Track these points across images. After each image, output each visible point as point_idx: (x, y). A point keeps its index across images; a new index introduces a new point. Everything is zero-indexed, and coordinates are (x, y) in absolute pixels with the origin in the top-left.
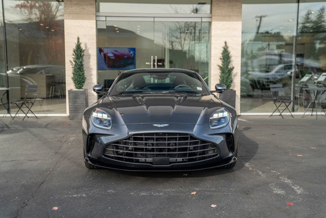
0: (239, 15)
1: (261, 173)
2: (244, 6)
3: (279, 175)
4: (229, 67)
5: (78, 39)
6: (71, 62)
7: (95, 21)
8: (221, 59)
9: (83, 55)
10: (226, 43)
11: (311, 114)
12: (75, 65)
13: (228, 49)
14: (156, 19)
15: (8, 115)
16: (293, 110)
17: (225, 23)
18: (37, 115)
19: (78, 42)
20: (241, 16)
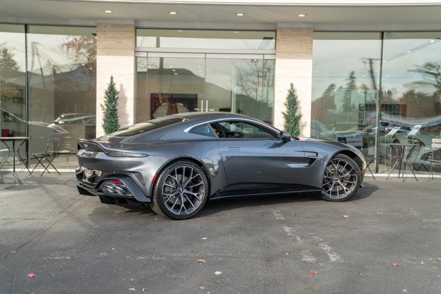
0: (308, 52)
2: (314, 41)
4: (296, 114)
5: (112, 78)
6: (102, 106)
7: (133, 58)
8: (286, 105)
9: (117, 98)
10: (292, 85)
11: (397, 175)
12: (107, 111)
13: (295, 93)
14: (208, 56)
15: (26, 170)
17: (291, 60)
18: (59, 170)
19: (112, 82)
20: (311, 53)
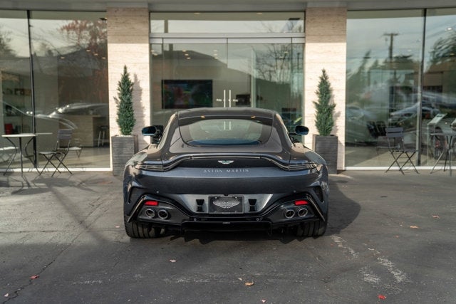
0: (340, 35)
1: (352, 252)
2: (349, 21)
3: (378, 255)
4: (329, 104)
5: (125, 68)
6: (115, 99)
7: (147, 45)
8: (317, 93)
9: (132, 90)
10: (324, 72)
11: (443, 168)
12: (121, 104)
13: (327, 81)
14: (230, 41)
15: (35, 170)
16: (419, 163)
17: (322, 44)
18: (71, 170)
19: (125, 72)
20: (345, 35)
